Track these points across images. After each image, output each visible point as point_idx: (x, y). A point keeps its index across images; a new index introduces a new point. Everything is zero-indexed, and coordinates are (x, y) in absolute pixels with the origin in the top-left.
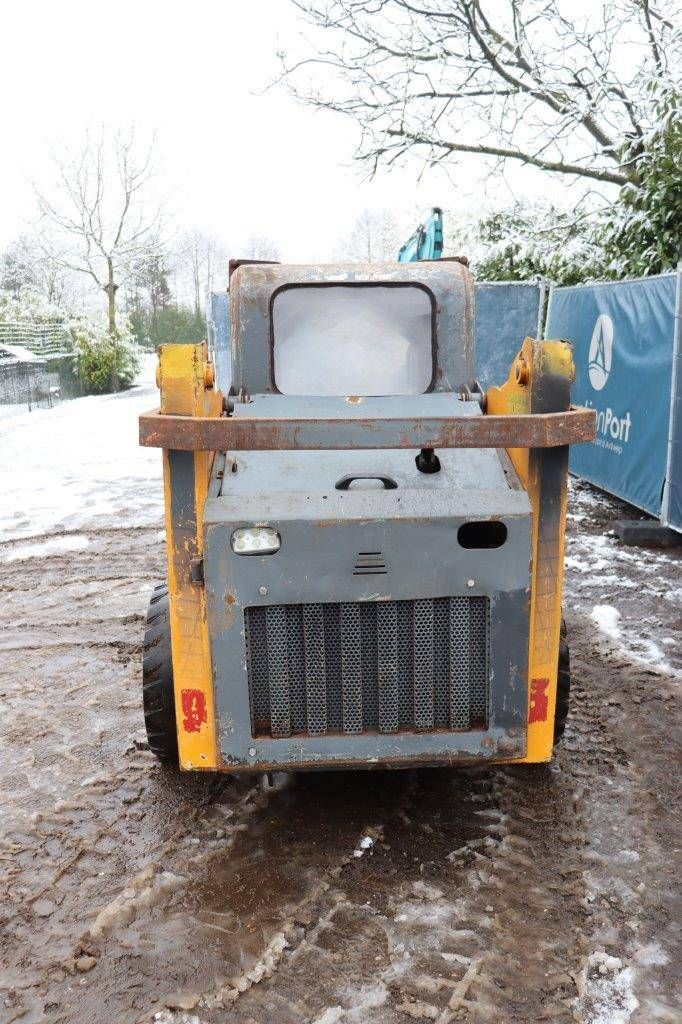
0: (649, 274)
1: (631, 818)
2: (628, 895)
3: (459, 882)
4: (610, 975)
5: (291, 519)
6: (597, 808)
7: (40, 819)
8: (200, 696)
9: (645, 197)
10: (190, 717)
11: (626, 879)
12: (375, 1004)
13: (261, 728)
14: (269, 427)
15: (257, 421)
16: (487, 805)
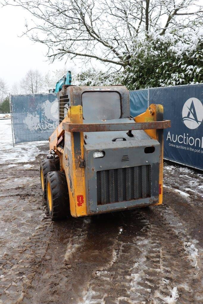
0: (136, 89)
1: (176, 217)
2: (184, 232)
3: (147, 235)
4: (189, 246)
5: (107, 148)
6: (167, 217)
7: (30, 239)
8: (82, 196)
9: (133, 69)
10: (79, 203)
11: (182, 229)
12: (144, 261)
13: (100, 203)
14: (103, 126)
15: (101, 124)
16: (142, 219)
